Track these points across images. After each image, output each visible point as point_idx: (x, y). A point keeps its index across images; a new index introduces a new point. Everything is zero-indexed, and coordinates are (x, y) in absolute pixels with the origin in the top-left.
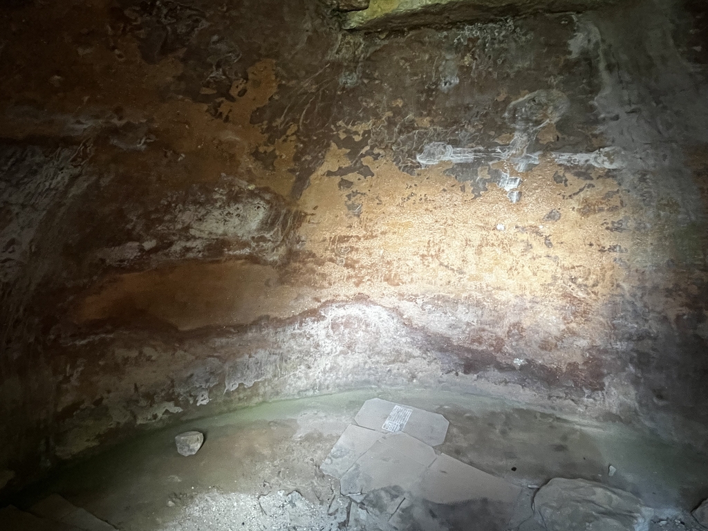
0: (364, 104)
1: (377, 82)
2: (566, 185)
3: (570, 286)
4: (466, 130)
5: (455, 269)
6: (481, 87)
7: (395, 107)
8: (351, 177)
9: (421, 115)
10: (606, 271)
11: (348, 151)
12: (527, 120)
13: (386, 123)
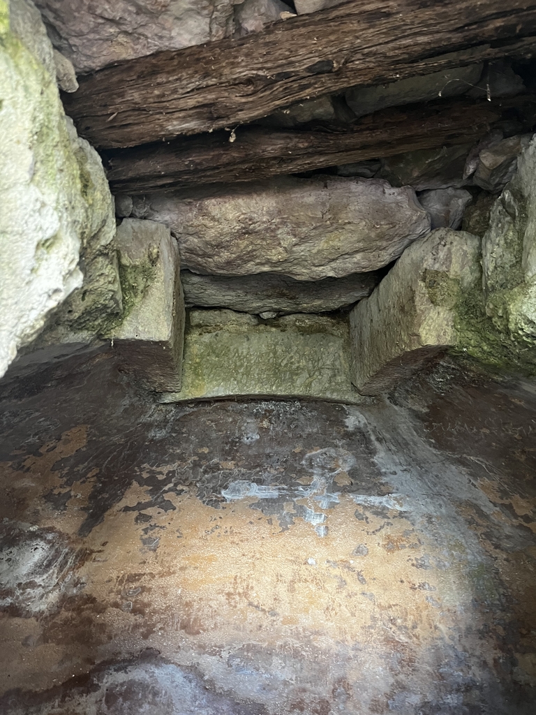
0: (171, 451)
1: (184, 435)
2: (368, 523)
3: (391, 628)
4: (269, 472)
5: (267, 610)
6: (279, 442)
7: (200, 454)
8: (149, 511)
9: (226, 459)
10: (421, 611)
11: (151, 488)
12: (323, 467)
13: (192, 465)
